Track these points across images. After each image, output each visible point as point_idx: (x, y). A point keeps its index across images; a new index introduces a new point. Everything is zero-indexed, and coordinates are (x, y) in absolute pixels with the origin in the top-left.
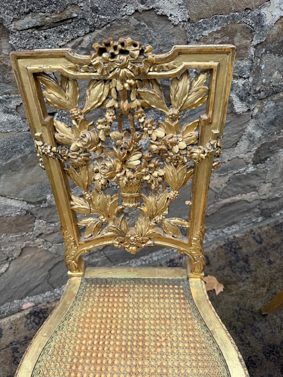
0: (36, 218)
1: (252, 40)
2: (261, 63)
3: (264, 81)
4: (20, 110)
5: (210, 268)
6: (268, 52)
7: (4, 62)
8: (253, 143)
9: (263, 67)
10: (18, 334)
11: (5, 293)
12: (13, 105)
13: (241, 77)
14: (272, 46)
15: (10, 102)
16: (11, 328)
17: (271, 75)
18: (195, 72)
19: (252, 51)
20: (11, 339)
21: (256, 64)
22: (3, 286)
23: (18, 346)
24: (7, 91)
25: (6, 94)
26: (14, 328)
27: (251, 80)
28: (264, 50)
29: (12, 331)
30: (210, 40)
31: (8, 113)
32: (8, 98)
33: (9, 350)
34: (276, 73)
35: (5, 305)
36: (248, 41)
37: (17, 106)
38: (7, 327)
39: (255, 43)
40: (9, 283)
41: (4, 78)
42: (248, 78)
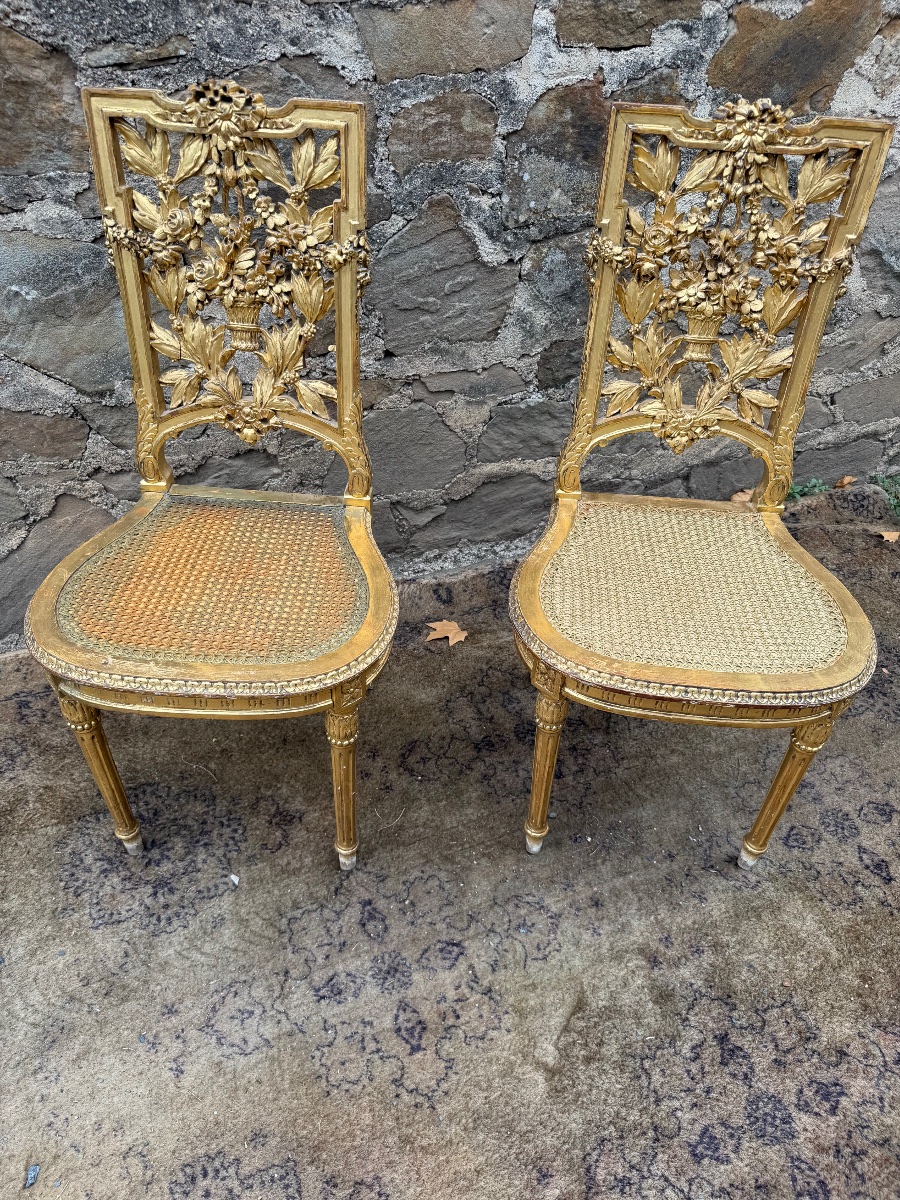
0: (91, 429)
1: (496, 125)
2: (520, 169)
3: (532, 204)
4: (82, 200)
5: (450, 609)
6: (533, 150)
7: (64, 115)
8: (531, 337)
9: (526, 177)
10: (32, 680)
11: (11, 607)
12: (71, 190)
13: (484, 192)
14: (540, 140)
15: (67, 183)
16: (18, 670)
17: (545, 195)
18: (394, 172)
19: (499, 145)
20: (15, 688)
21: (512, 170)
22: (9, 587)
23: (29, 699)
24: (63, 163)
25: (61, 168)
26: (24, 670)
27: (506, 199)
28: (524, 147)
29: (20, 675)
30: (417, 117)
31: (61, 203)
32: (64, 177)
33: (12, 704)
34: (557, 194)
36: (489, 126)
37: (78, 194)
38: (9, 668)
39: (502, 130)
40: (23, 581)
41: (60, 142)
42: (500, 195)
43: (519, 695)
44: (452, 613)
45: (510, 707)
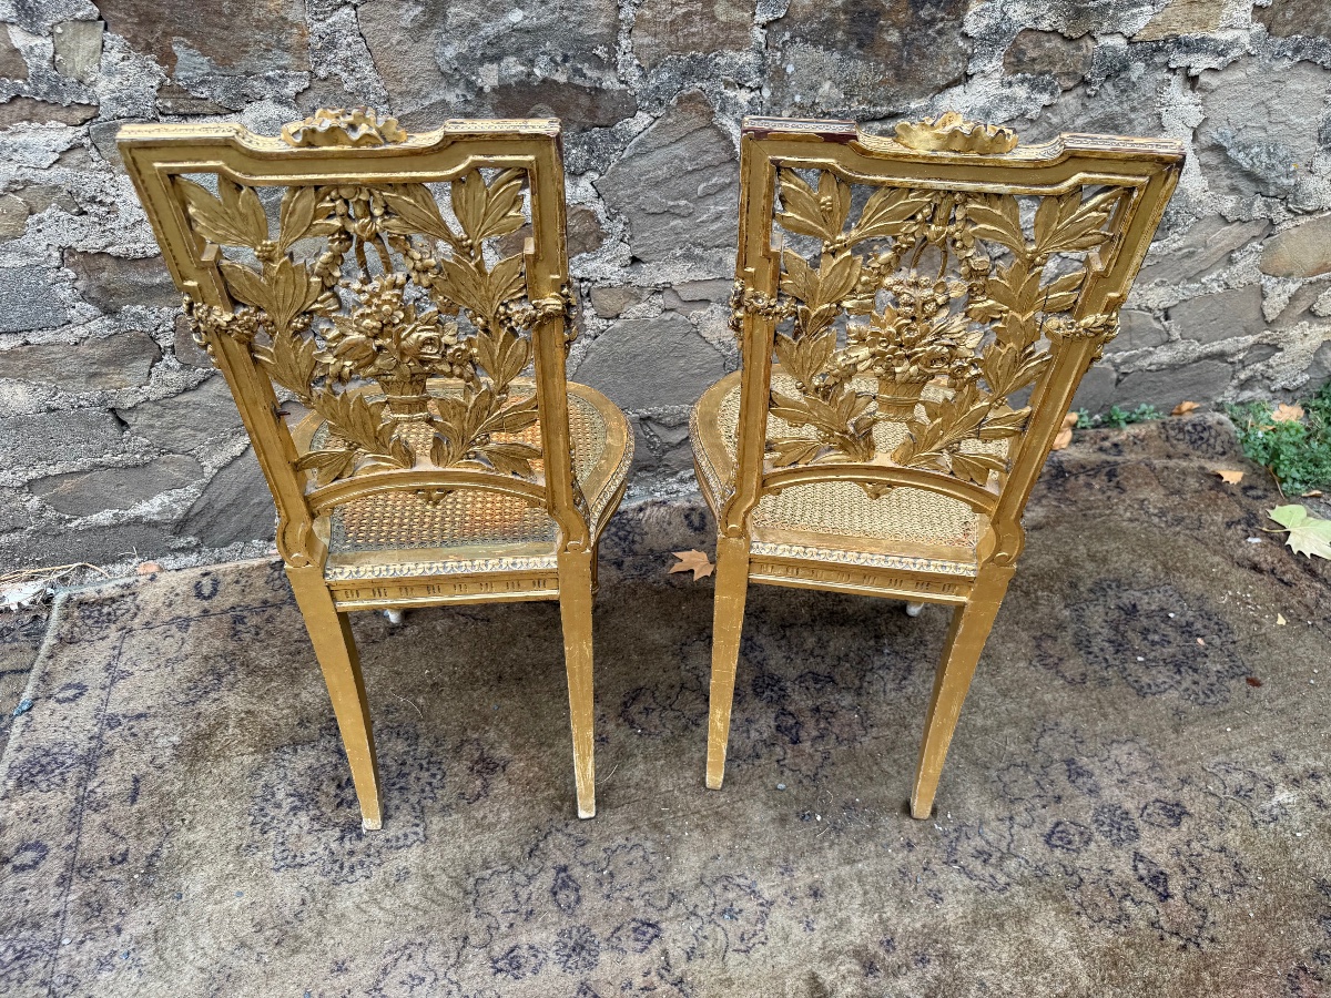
0: (315, 335)
1: (754, 14)
2: (783, 59)
3: (798, 98)
4: (302, 100)
6: (798, 39)
7: (282, 13)
9: (790, 69)
10: (250, 593)
11: (235, 514)
12: (291, 89)
13: (741, 86)
14: (806, 28)
15: (286, 83)
16: (237, 582)
17: (814, 88)
18: (638, 66)
19: (759, 35)
20: (232, 600)
21: (774, 61)
22: (233, 494)
23: (245, 613)
24: (282, 63)
25: (280, 68)
26: (243, 583)
27: (766, 93)
28: (787, 36)
29: (238, 588)
30: (664, 7)
31: (281, 103)
32: (282, 76)
33: (227, 618)
34: (827, 86)
35: (232, 547)
36: (746, 15)
37: (298, 93)
38: (229, 579)
39: (761, 18)
40: (247, 489)
41: (279, 41)
42: (760, 88)
43: (763, 642)
44: (703, 542)
45: (751, 655)
